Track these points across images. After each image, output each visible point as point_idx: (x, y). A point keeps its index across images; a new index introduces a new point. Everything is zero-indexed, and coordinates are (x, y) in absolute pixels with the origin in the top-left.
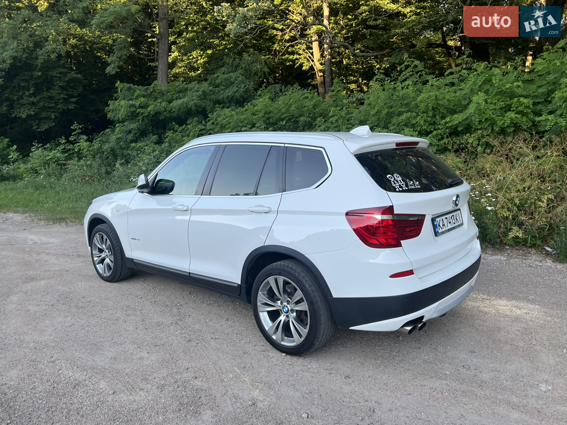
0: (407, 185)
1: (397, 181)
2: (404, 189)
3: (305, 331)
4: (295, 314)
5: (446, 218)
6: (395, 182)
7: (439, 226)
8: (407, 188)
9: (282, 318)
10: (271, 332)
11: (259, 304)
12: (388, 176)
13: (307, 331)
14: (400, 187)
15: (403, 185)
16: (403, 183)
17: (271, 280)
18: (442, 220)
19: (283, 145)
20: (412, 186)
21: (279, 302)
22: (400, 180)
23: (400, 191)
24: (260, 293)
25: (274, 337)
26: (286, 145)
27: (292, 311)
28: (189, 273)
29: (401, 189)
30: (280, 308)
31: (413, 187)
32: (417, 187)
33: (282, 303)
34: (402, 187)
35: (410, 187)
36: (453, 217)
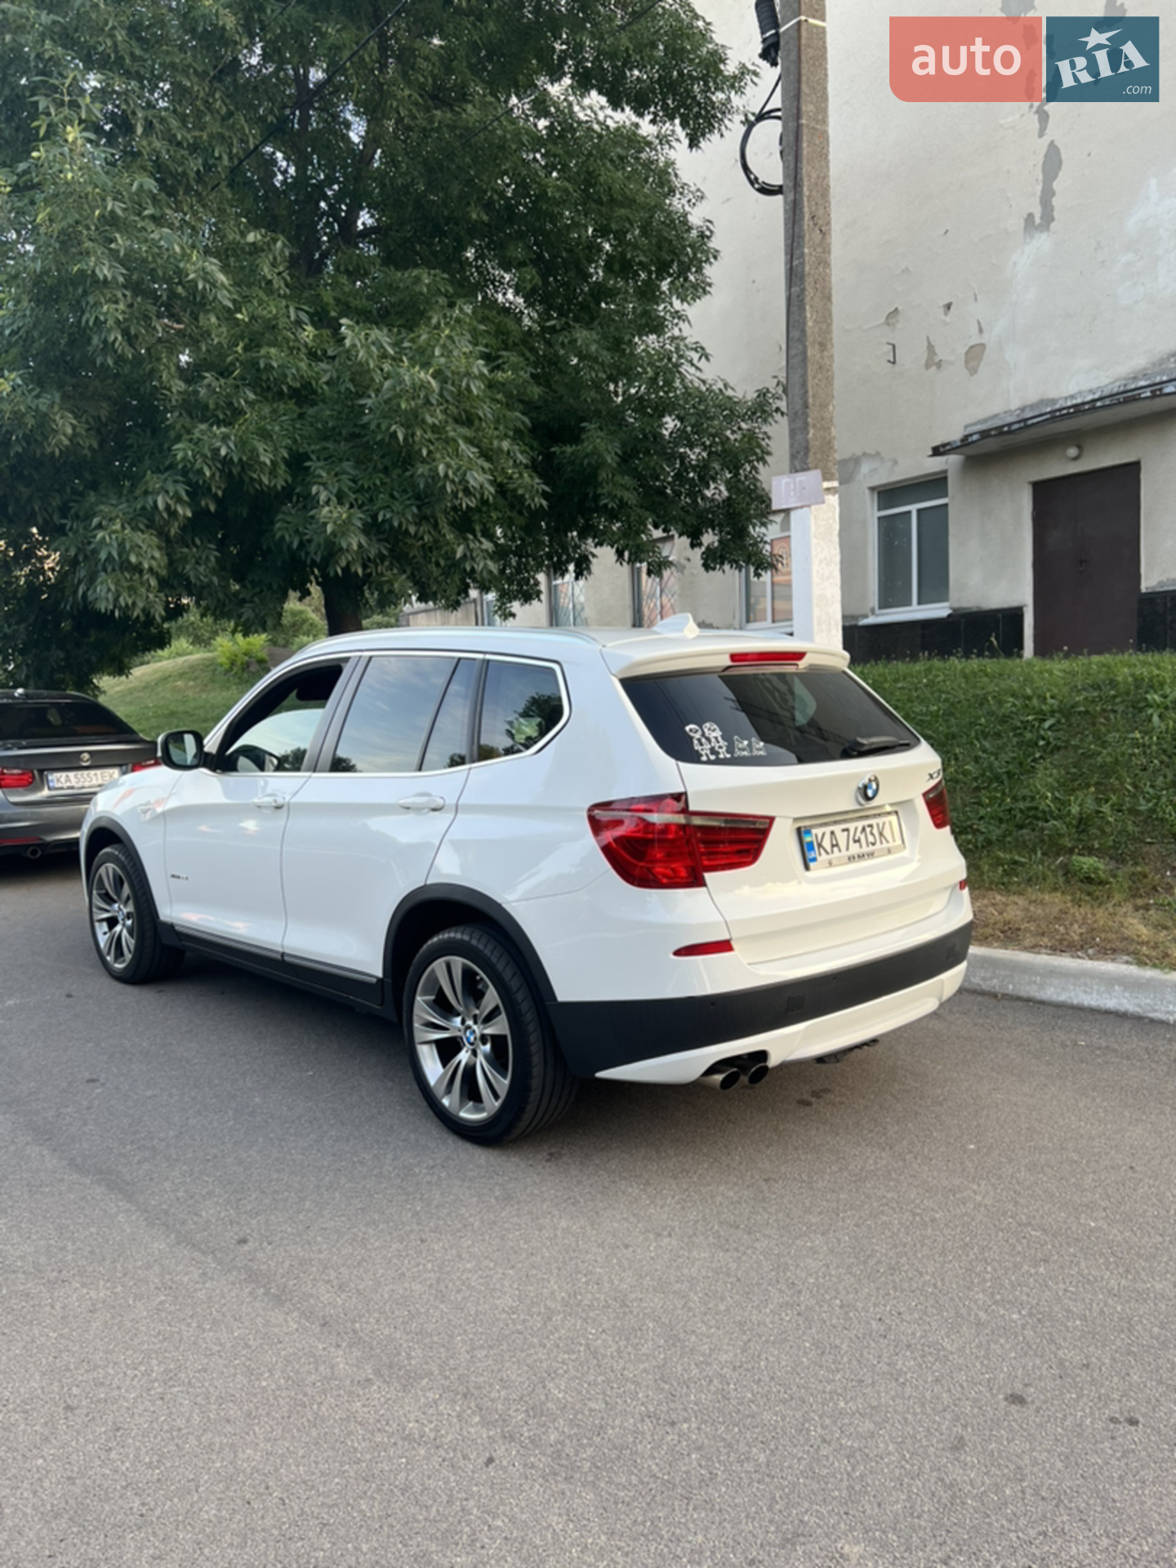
0: (730, 750)
1: (708, 740)
2: (721, 756)
3: (503, 1084)
4: (488, 1047)
5: (847, 830)
6: (703, 740)
7: (820, 845)
8: (728, 756)
9: (464, 1056)
10: (439, 1091)
11: (416, 1025)
12: (687, 728)
13: (507, 1082)
14: (713, 751)
15: (720, 747)
16: (722, 743)
17: (439, 966)
18: (832, 833)
19: (480, 656)
20: (744, 750)
21: (458, 1020)
22: (716, 738)
23: (709, 762)
24: (419, 998)
25: (446, 1102)
26: (488, 657)
27: (484, 1039)
28: (283, 954)
29: (713, 757)
30: (459, 1034)
31: (745, 753)
32: (755, 753)
33: (463, 1022)
34: (717, 753)
35: (738, 753)
36: (868, 830)
